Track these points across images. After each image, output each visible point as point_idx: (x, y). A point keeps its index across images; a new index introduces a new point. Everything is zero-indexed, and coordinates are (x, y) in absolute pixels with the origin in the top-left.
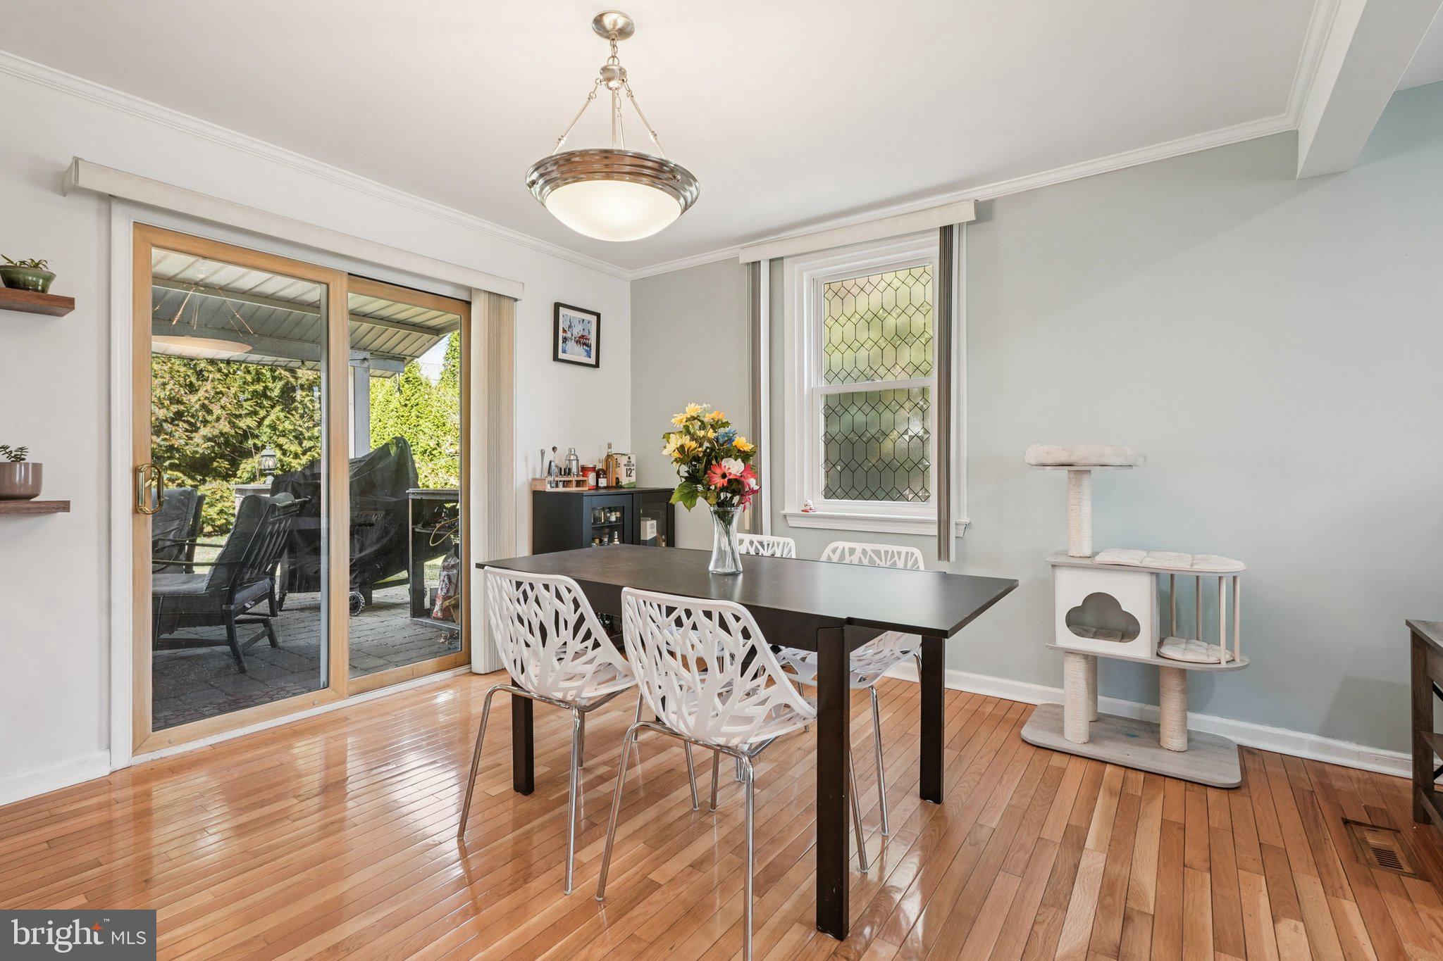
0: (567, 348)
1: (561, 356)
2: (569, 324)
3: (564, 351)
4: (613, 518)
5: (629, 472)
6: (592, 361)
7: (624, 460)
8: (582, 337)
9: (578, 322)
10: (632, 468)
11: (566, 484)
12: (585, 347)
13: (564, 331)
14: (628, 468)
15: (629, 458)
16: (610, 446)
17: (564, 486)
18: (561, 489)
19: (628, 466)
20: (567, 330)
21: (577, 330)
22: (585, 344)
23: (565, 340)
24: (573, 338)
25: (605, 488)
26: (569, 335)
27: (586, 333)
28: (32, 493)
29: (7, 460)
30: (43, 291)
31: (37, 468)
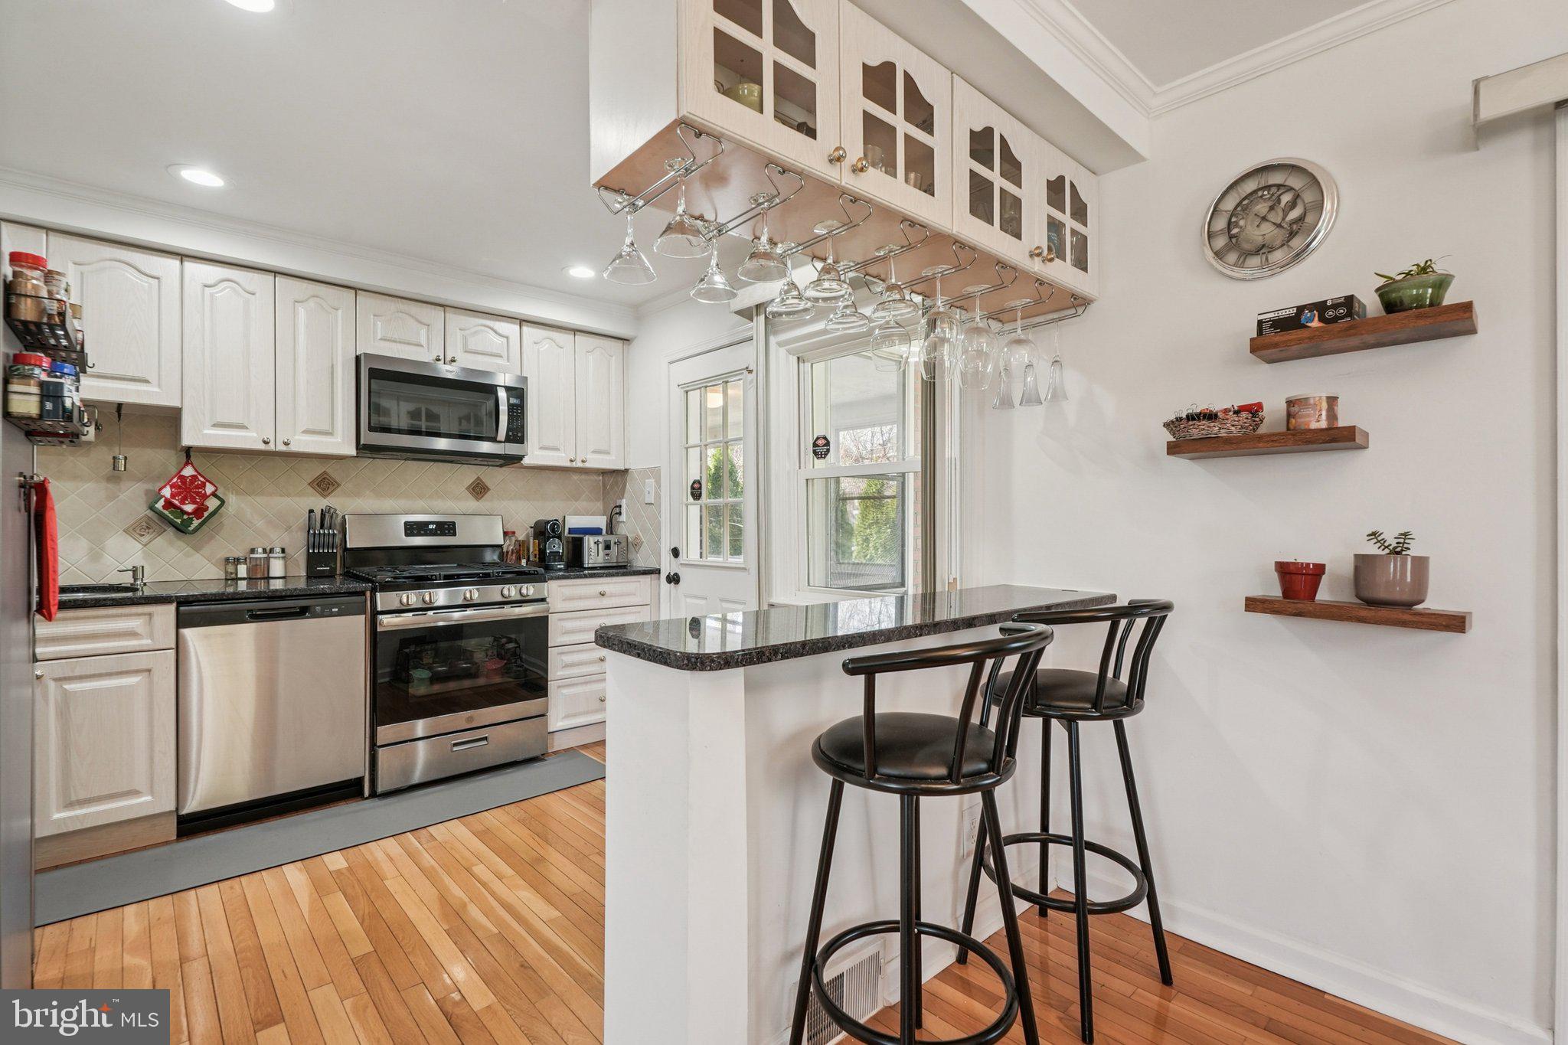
28: (1415, 598)
29: (1380, 552)
30: (1435, 303)
31: (1421, 563)
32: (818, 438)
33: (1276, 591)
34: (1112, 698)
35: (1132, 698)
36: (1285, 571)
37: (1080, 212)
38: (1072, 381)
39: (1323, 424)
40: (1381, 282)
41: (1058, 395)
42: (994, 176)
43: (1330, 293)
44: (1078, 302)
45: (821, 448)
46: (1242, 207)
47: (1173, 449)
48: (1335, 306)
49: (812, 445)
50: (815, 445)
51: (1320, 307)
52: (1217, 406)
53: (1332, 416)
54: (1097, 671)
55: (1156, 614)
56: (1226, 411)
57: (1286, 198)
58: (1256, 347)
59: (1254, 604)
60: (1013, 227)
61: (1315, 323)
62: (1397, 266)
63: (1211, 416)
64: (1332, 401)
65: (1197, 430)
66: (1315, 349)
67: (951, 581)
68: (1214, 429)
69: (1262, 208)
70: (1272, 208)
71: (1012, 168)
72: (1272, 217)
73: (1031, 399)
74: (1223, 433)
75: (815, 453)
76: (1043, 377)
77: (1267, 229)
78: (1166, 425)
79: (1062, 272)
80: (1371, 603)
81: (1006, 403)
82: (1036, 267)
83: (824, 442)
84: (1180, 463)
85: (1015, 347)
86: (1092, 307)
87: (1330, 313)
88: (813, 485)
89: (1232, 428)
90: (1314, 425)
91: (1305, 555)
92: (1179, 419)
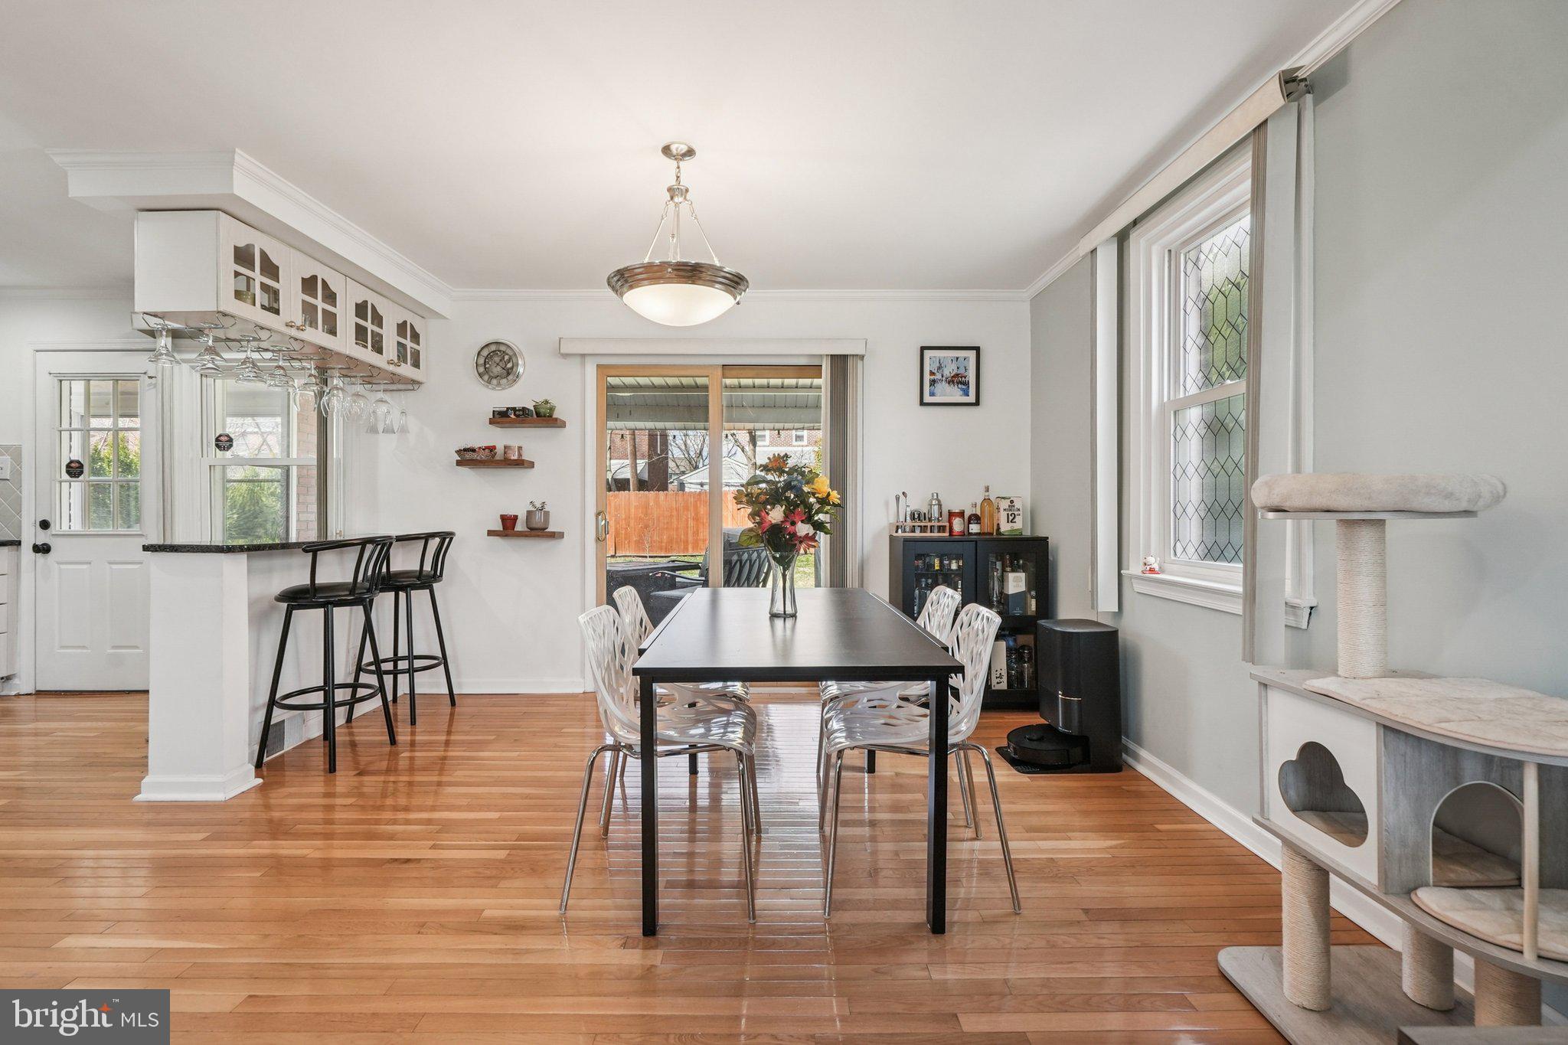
0: (935, 391)
1: (927, 399)
2: (938, 365)
3: (932, 394)
4: (954, 566)
5: (1011, 518)
6: (972, 399)
7: (1005, 504)
8: (957, 375)
9: (950, 361)
10: (1016, 513)
11: (923, 529)
12: (960, 386)
13: (932, 373)
14: (1010, 513)
15: (1012, 502)
16: (987, 489)
17: (921, 532)
18: (918, 534)
19: (1011, 510)
20: (936, 372)
21: (949, 370)
22: (961, 383)
23: (933, 383)
24: (944, 379)
25: (976, 534)
26: (938, 376)
27: (962, 371)
28: (544, 527)
29: (534, 509)
30: (551, 416)
31: (547, 514)
32: (220, 436)
33: (498, 527)
34: (425, 576)
35: (436, 576)
36: (504, 518)
37: (416, 337)
38: (413, 424)
39: (516, 457)
40: (534, 404)
41: (404, 430)
42: (369, 325)
43: (518, 405)
44: (415, 383)
45: (224, 443)
46: (488, 357)
47: (459, 463)
48: (519, 410)
49: (214, 441)
50: (217, 440)
51: (514, 409)
52: (476, 446)
53: (520, 455)
54: (418, 569)
55: (446, 537)
56: (480, 448)
57: (506, 357)
58: (491, 422)
59: (491, 533)
60: (378, 348)
61: (512, 416)
62: (540, 399)
63: (473, 450)
64: (520, 448)
65: (468, 456)
66: (512, 424)
67: (338, 532)
68: (475, 456)
69: (497, 359)
70: (501, 360)
71: (378, 320)
72: (501, 364)
73: (388, 430)
74: (478, 458)
75: (217, 445)
76: (395, 419)
77: (499, 369)
78: (457, 452)
79: (406, 370)
80: (532, 529)
81: (373, 430)
82: (391, 368)
83: (226, 438)
84: (464, 471)
85: (380, 403)
86: (422, 386)
87: (517, 413)
88: (214, 470)
89: (483, 455)
90: (512, 458)
91: (511, 512)
92: (461, 450)
